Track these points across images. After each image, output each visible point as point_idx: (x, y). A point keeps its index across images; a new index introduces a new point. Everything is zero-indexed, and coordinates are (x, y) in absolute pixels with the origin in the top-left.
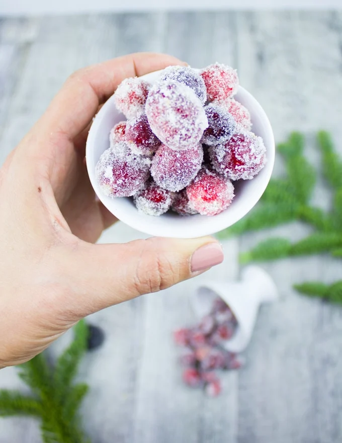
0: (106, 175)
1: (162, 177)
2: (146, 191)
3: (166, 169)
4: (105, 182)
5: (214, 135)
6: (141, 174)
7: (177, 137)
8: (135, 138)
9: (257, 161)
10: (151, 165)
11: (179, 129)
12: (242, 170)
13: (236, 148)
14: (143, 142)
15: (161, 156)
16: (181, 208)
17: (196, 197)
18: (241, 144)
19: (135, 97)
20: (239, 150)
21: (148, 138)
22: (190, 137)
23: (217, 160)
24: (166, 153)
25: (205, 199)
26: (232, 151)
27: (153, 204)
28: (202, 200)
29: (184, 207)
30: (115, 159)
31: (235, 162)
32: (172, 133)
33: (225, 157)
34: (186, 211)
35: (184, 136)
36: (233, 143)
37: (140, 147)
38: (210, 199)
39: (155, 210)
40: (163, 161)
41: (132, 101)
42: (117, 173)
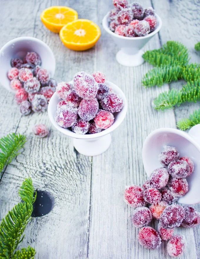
0: (60, 117)
1: (84, 113)
2: (78, 123)
3: (85, 109)
4: (60, 120)
5: (102, 93)
6: (75, 115)
7: (88, 92)
8: (70, 99)
9: (121, 102)
10: (78, 111)
11: (88, 88)
12: (115, 106)
13: (111, 97)
14: (74, 100)
15: (82, 105)
16: (93, 130)
17: (99, 120)
18: (113, 96)
19: (65, 88)
20: (113, 98)
21: (76, 98)
22: (93, 92)
23: (104, 104)
24: (84, 103)
25: (103, 120)
26: (110, 99)
27: (81, 128)
28: (102, 121)
29: (94, 129)
30: (63, 110)
31: (111, 103)
32: (85, 90)
33: (107, 102)
34: (95, 131)
35: (90, 91)
36: (110, 96)
37: (73, 103)
38: (105, 119)
39: (83, 131)
40: (83, 107)
41: (64, 90)
42: (65, 115)
